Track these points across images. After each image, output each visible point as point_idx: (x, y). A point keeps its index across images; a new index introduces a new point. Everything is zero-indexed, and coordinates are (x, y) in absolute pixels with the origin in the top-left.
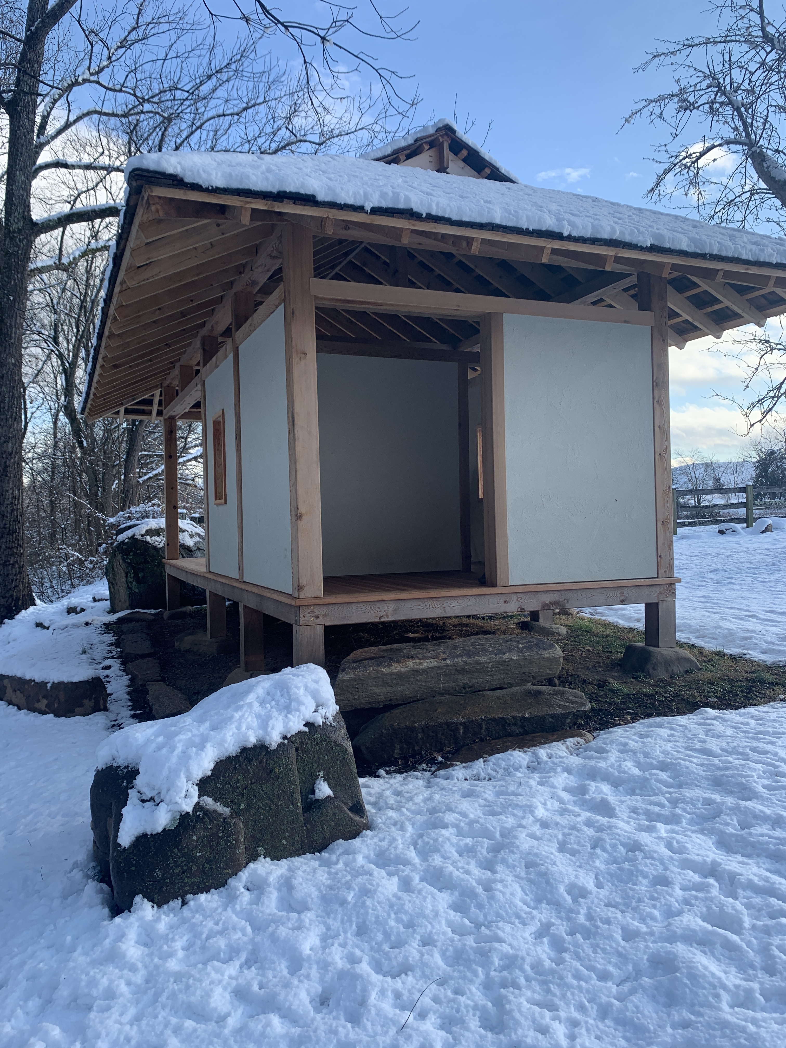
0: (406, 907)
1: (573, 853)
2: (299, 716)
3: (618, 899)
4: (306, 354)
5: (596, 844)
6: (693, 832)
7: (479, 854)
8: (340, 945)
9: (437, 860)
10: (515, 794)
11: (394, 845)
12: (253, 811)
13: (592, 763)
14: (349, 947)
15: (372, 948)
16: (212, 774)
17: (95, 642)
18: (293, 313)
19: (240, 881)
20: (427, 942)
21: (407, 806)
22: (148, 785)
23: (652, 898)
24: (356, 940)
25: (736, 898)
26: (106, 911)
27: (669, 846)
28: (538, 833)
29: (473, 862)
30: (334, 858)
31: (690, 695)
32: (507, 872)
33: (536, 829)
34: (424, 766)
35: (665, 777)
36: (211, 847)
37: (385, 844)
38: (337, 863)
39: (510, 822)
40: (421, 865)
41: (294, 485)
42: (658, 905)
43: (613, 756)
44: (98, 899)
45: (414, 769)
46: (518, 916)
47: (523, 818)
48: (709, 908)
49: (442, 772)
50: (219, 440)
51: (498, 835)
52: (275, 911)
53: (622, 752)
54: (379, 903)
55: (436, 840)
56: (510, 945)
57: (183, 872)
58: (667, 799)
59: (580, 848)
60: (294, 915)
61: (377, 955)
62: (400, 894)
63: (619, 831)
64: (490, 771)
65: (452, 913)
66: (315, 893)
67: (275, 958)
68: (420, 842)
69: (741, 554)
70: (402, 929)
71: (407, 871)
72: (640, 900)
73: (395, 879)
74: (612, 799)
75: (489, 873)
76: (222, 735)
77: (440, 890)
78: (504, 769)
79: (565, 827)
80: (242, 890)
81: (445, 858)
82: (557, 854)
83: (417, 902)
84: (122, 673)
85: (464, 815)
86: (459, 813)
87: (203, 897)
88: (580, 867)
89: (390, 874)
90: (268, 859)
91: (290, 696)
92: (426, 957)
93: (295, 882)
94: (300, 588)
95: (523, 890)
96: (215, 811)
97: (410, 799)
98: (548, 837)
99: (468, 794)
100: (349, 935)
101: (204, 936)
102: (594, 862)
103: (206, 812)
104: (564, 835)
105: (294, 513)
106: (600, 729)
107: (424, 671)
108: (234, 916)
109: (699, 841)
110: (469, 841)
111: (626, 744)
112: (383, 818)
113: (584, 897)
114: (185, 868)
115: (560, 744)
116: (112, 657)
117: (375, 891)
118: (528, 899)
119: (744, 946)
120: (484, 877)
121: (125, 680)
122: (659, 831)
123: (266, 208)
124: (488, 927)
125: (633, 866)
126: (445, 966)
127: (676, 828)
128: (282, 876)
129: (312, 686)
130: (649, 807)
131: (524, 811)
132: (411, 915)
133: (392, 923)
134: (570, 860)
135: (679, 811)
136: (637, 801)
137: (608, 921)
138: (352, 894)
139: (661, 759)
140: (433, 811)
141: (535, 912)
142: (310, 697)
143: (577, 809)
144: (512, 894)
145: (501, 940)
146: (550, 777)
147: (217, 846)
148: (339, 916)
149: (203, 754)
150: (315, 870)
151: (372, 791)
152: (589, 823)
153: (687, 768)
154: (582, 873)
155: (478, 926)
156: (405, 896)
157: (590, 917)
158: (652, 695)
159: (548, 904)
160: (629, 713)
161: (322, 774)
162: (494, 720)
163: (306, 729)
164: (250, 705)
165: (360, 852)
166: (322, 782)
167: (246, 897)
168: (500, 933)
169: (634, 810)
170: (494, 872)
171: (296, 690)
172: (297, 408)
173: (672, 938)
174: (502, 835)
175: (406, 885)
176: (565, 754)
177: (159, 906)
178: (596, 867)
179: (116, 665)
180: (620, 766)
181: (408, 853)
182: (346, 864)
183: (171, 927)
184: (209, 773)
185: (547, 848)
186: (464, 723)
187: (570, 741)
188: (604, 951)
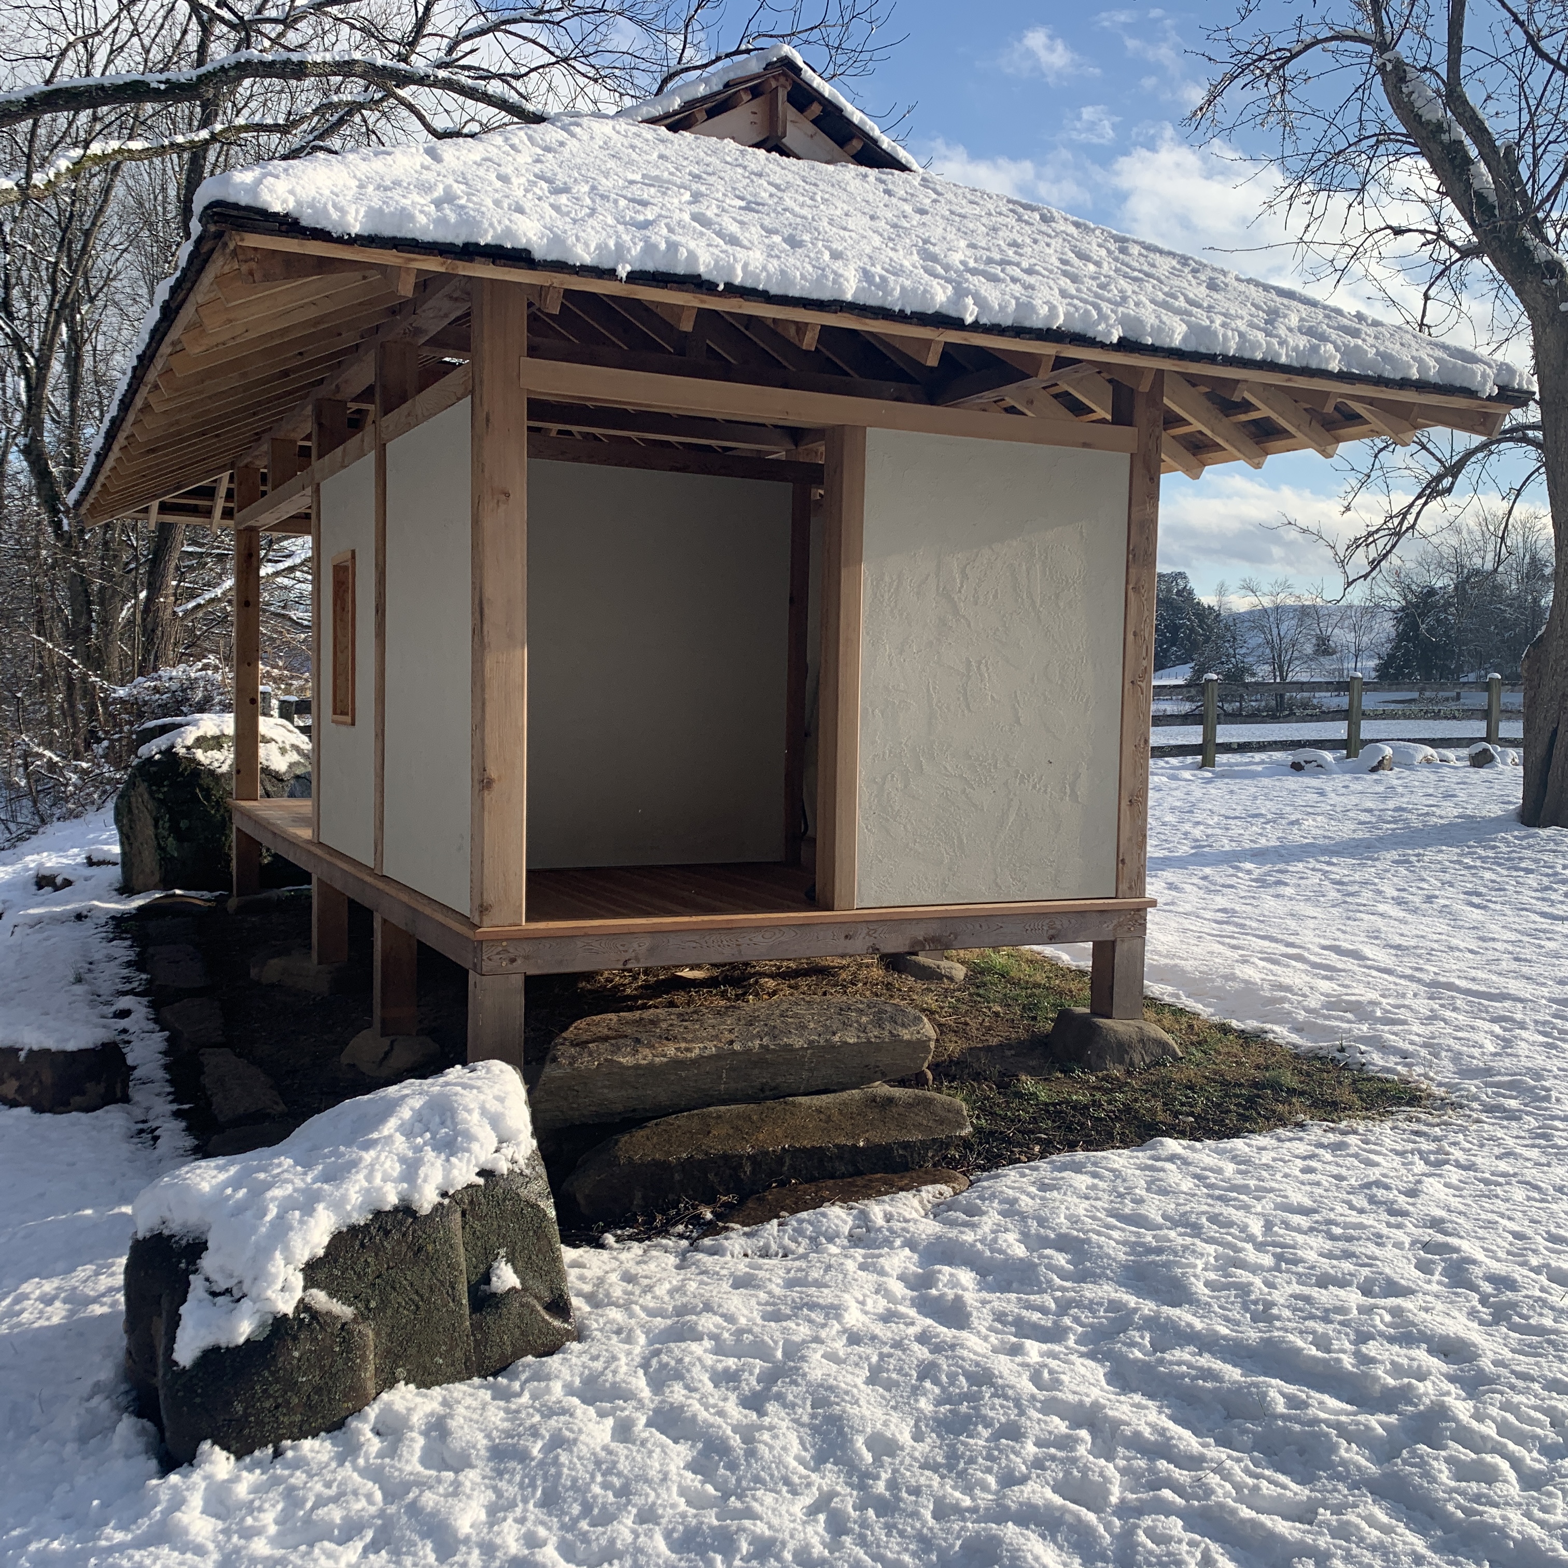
0: (620, 1466)
1: (889, 1386)
2: (469, 1161)
3: (940, 1459)
4: (507, 495)
5: (927, 1371)
6: (1082, 1355)
7: (744, 1384)
8: (516, 1520)
9: (677, 1393)
10: (819, 1284)
11: (613, 1367)
12: (389, 1312)
13: (953, 1233)
14: (529, 1524)
15: (563, 1527)
16: (327, 1254)
17: (97, 956)
18: (488, 420)
19: (365, 1420)
20: (647, 1516)
21: (641, 1301)
22: (222, 1269)
23: (990, 1457)
24: (540, 1513)
25: (1110, 1458)
26: (153, 1464)
27: (1036, 1379)
28: (841, 1353)
29: (733, 1397)
30: (516, 1385)
31: (1149, 1110)
32: (783, 1414)
33: (839, 1346)
34: (680, 1228)
35: (1063, 1262)
36: (322, 1368)
37: (598, 1365)
38: (519, 1395)
39: (802, 1331)
40: (652, 1401)
41: (478, 726)
42: (996, 1467)
43: (991, 1219)
44: (139, 1444)
45: (663, 1232)
46: (787, 1482)
47: (824, 1326)
48: (1067, 1473)
49: (707, 1242)
50: (344, 601)
51: (779, 1354)
52: (419, 1468)
53: (1004, 1214)
54: (580, 1458)
55: (680, 1361)
56: (768, 1523)
57: (276, 1407)
58: (1056, 1300)
59: (902, 1379)
60: (450, 1475)
61: (569, 1536)
62: (613, 1445)
63: (965, 1353)
64: (786, 1241)
65: (689, 1475)
66: (482, 1442)
67: (416, 1538)
68: (654, 1362)
69: (1319, 818)
70: (611, 1497)
71: (629, 1409)
72: (972, 1461)
73: (610, 1422)
74: (971, 1297)
75: (754, 1416)
76: (342, 1191)
77: (676, 1442)
78: (810, 1238)
79: (885, 1344)
80: (370, 1435)
81: (691, 1389)
82: (863, 1387)
83: (639, 1458)
84: (151, 1026)
85: (729, 1318)
86: (723, 1316)
87: (307, 1444)
88: (894, 1408)
89: (602, 1414)
90: (412, 1387)
91: (455, 1124)
92: (642, 1539)
93: (452, 1424)
94: (483, 909)
95: (802, 1443)
96: (329, 1313)
97: (649, 1289)
98: (856, 1358)
99: (742, 1283)
100: (531, 1506)
101: (309, 1505)
102: (917, 1401)
103: (315, 1315)
104: (882, 1356)
105: (477, 777)
106: (983, 1169)
107: (694, 1062)
108: (355, 1475)
109: (1083, 1370)
110: (731, 1363)
111: (1013, 1202)
112: (601, 1321)
113: (892, 1455)
114: (280, 1400)
115: (909, 1195)
116: (132, 992)
117: (575, 1441)
118: (807, 1456)
119: (1101, 1529)
120: (745, 1421)
121: (158, 1040)
122: (1027, 1354)
123: (442, 270)
124: (740, 1497)
125: (973, 1408)
126: (668, 1553)
127: (1056, 1348)
128: (432, 1414)
129: (493, 1106)
130: (1025, 1313)
131: (827, 1316)
132: (626, 1478)
133: (596, 1489)
134: (883, 1397)
135: (1067, 1321)
136: (1009, 1301)
137: (916, 1491)
138: (540, 1444)
139: (1064, 1230)
140: (681, 1311)
141: (814, 1476)
142: (488, 1128)
143: (912, 1313)
144: (784, 1448)
145: (754, 1516)
146: (880, 1256)
147: (331, 1366)
148: (518, 1478)
149: (312, 1222)
150: (484, 1406)
151: (587, 1273)
152: (923, 1338)
153: (1100, 1247)
154: (895, 1417)
155: (726, 1496)
156: (620, 1449)
157: (893, 1485)
158: (1086, 1107)
159: (835, 1463)
160: (1039, 1141)
161: (502, 1252)
162: (804, 1150)
163: (481, 1181)
164: (389, 1139)
165: (557, 1377)
166: (503, 1264)
167: (374, 1445)
168: (756, 1506)
169: (1000, 1317)
170: (761, 1413)
171: (465, 1115)
172: (490, 591)
173: (1001, 1515)
174: (786, 1354)
175: (623, 1432)
176: (915, 1215)
177: (239, 1458)
178: (917, 1409)
179: (139, 1007)
180: (995, 1240)
181: (634, 1380)
182: (534, 1397)
183: (256, 1490)
184: (321, 1252)
185: (849, 1378)
186: (754, 1156)
187: (929, 1192)
188: (902, 1534)
